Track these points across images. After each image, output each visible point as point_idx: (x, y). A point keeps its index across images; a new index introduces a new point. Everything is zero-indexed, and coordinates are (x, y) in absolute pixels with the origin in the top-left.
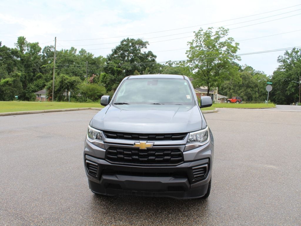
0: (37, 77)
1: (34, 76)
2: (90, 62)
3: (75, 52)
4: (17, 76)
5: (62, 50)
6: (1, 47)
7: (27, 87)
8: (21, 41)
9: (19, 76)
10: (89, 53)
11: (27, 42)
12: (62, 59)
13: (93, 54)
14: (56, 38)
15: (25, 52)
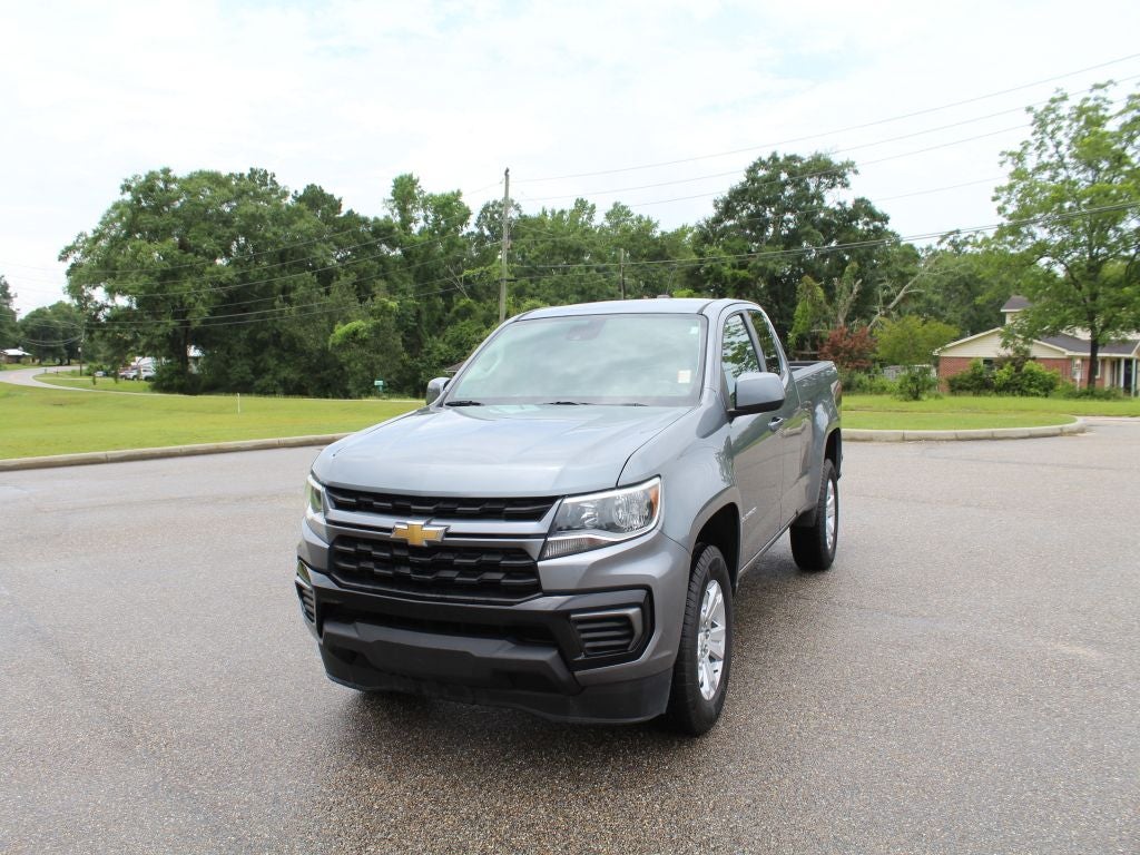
0: (457, 312)
1: (448, 309)
2: (645, 251)
3: (590, 218)
4: (384, 310)
5: (545, 213)
6: (342, 215)
7: (423, 347)
8: (405, 191)
9: (390, 312)
10: (640, 219)
11: (422, 192)
12: (541, 246)
13: (654, 221)
14: (507, 171)
15: (416, 229)
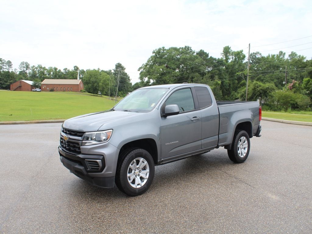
0: (241, 84)
1: (239, 83)
2: (300, 66)
3: (284, 57)
4: (217, 84)
5: (269, 56)
6: (209, 58)
7: (231, 94)
8: (227, 51)
9: (219, 84)
10: (299, 56)
11: (231, 51)
12: (267, 65)
13: (305, 57)
14: (250, 44)
15: (230, 61)
